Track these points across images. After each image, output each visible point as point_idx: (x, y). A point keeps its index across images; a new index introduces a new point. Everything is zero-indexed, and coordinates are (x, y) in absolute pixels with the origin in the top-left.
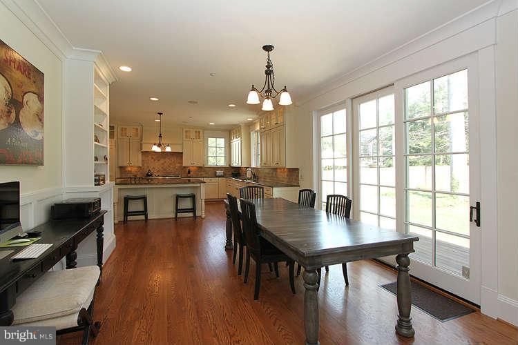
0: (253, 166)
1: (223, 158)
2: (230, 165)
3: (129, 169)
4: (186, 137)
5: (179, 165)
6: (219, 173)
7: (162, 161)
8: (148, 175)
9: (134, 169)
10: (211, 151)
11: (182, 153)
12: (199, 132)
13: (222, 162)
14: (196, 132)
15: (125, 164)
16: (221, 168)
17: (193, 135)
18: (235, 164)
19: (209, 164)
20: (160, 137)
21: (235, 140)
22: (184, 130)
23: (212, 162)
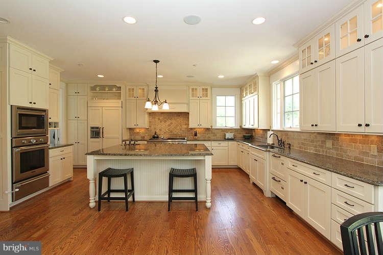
0: (274, 128)
1: (233, 119)
2: (241, 126)
3: (138, 131)
4: (193, 96)
5: (185, 126)
6: (229, 135)
7: (168, 122)
8: (154, 137)
9: (142, 131)
10: (220, 111)
11: (188, 113)
12: (207, 89)
13: (231, 123)
14: (203, 89)
15: (133, 126)
16: (231, 130)
17: (200, 92)
18: (247, 125)
19: (217, 124)
20: (156, 91)
21: (249, 96)
22: (191, 87)
23: (220, 123)
